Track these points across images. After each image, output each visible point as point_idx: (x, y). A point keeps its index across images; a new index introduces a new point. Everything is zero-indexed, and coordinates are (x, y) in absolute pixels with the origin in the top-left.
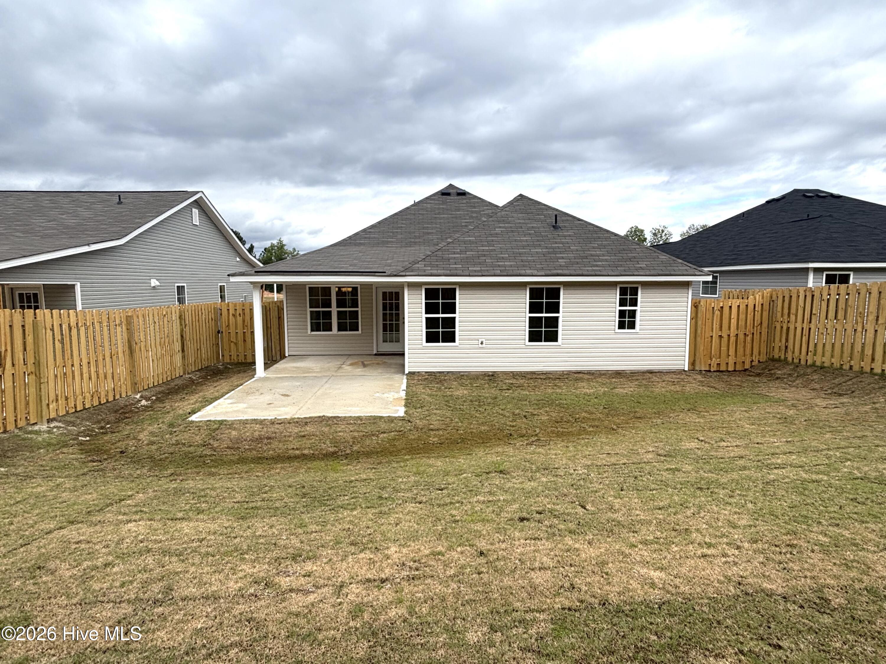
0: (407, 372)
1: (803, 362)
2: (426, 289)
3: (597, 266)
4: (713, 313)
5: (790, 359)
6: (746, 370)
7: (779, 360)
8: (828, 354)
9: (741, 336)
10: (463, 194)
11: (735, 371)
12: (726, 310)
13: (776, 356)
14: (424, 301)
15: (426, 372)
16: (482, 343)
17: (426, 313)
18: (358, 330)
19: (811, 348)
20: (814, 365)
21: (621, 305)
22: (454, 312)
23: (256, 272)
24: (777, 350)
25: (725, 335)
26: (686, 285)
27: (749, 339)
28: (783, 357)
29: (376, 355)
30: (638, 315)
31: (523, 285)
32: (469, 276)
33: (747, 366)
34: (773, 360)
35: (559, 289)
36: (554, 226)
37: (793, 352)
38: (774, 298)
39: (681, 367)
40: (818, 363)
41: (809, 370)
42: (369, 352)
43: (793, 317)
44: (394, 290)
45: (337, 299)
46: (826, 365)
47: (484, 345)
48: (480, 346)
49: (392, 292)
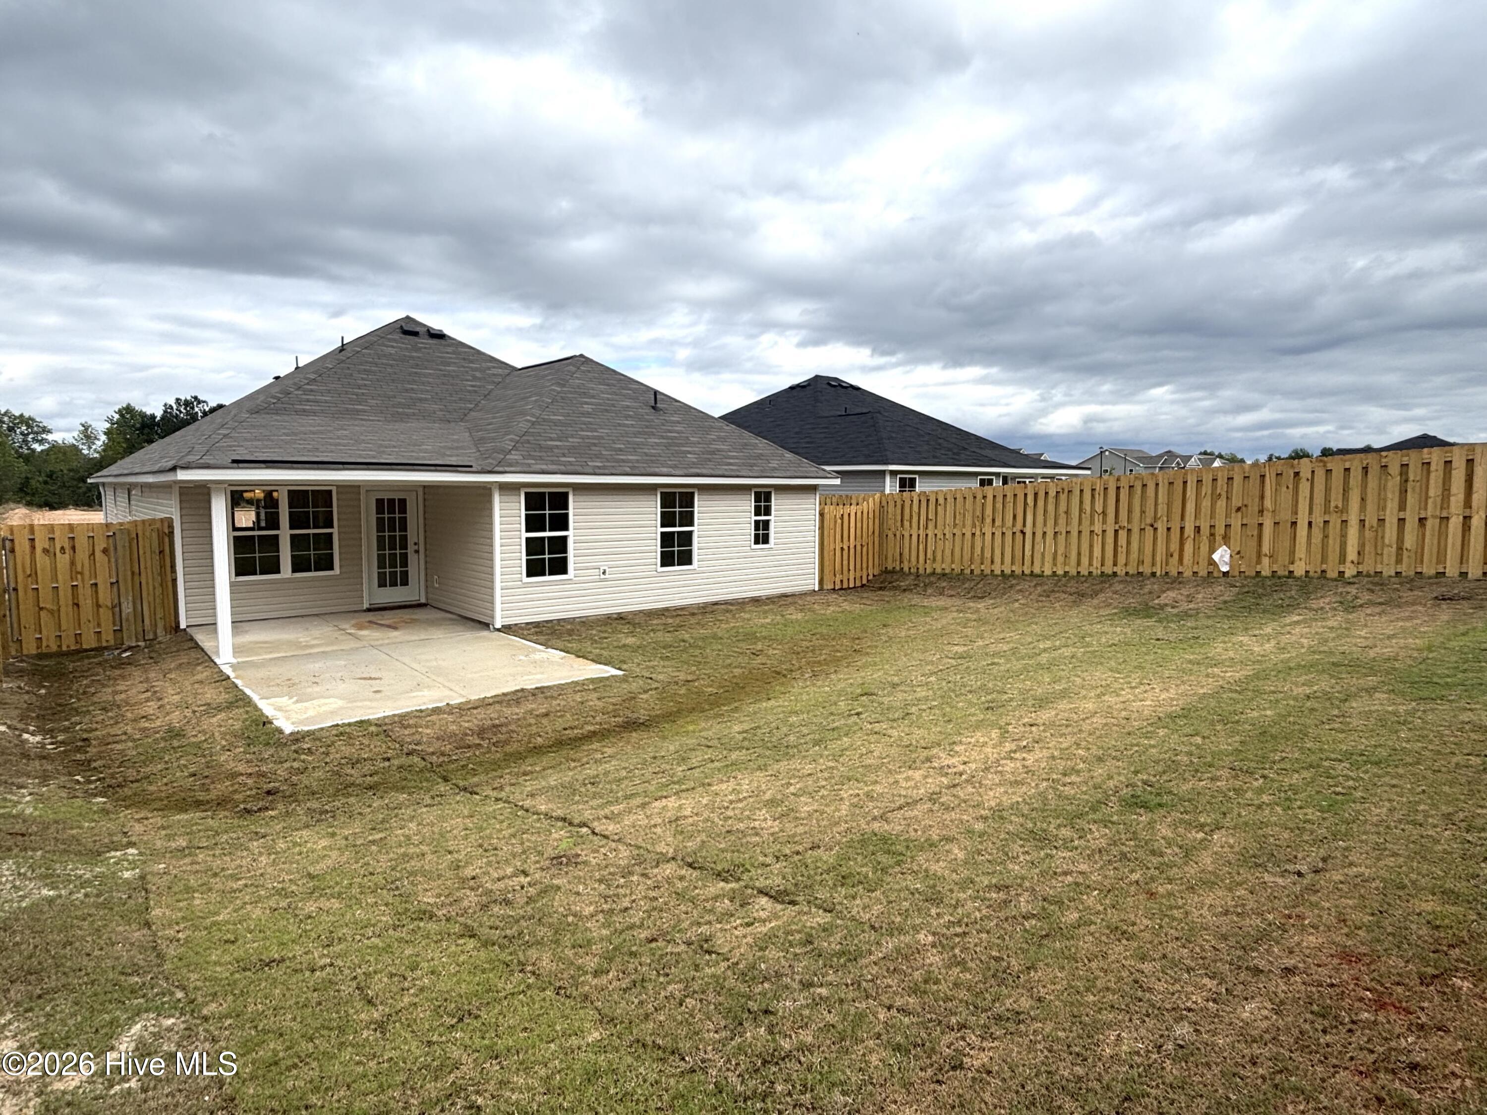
0: (498, 625)
1: (921, 571)
2: (527, 494)
3: (731, 464)
4: (836, 522)
5: (906, 569)
6: (863, 586)
7: (893, 572)
8: (948, 559)
9: (859, 548)
10: (440, 336)
11: (841, 589)
12: (846, 517)
13: (890, 568)
14: (523, 512)
15: (527, 624)
16: (604, 573)
17: (527, 531)
18: (331, 568)
19: (929, 555)
20: (933, 573)
21: (756, 515)
22: (566, 528)
23: (234, 461)
24: (890, 560)
25: (846, 548)
26: (813, 489)
27: (865, 549)
28: (898, 568)
29: (369, 610)
30: (772, 525)
31: (652, 488)
32: (595, 474)
33: (864, 582)
34: (886, 571)
35: (692, 494)
36: (653, 408)
37: (910, 561)
38: (884, 503)
39: (811, 588)
40: (939, 571)
41: (932, 579)
42: (356, 608)
43: (907, 524)
44: (397, 496)
45: (291, 514)
46: (947, 571)
47: (607, 576)
48: (602, 576)
49: (394, 500)
